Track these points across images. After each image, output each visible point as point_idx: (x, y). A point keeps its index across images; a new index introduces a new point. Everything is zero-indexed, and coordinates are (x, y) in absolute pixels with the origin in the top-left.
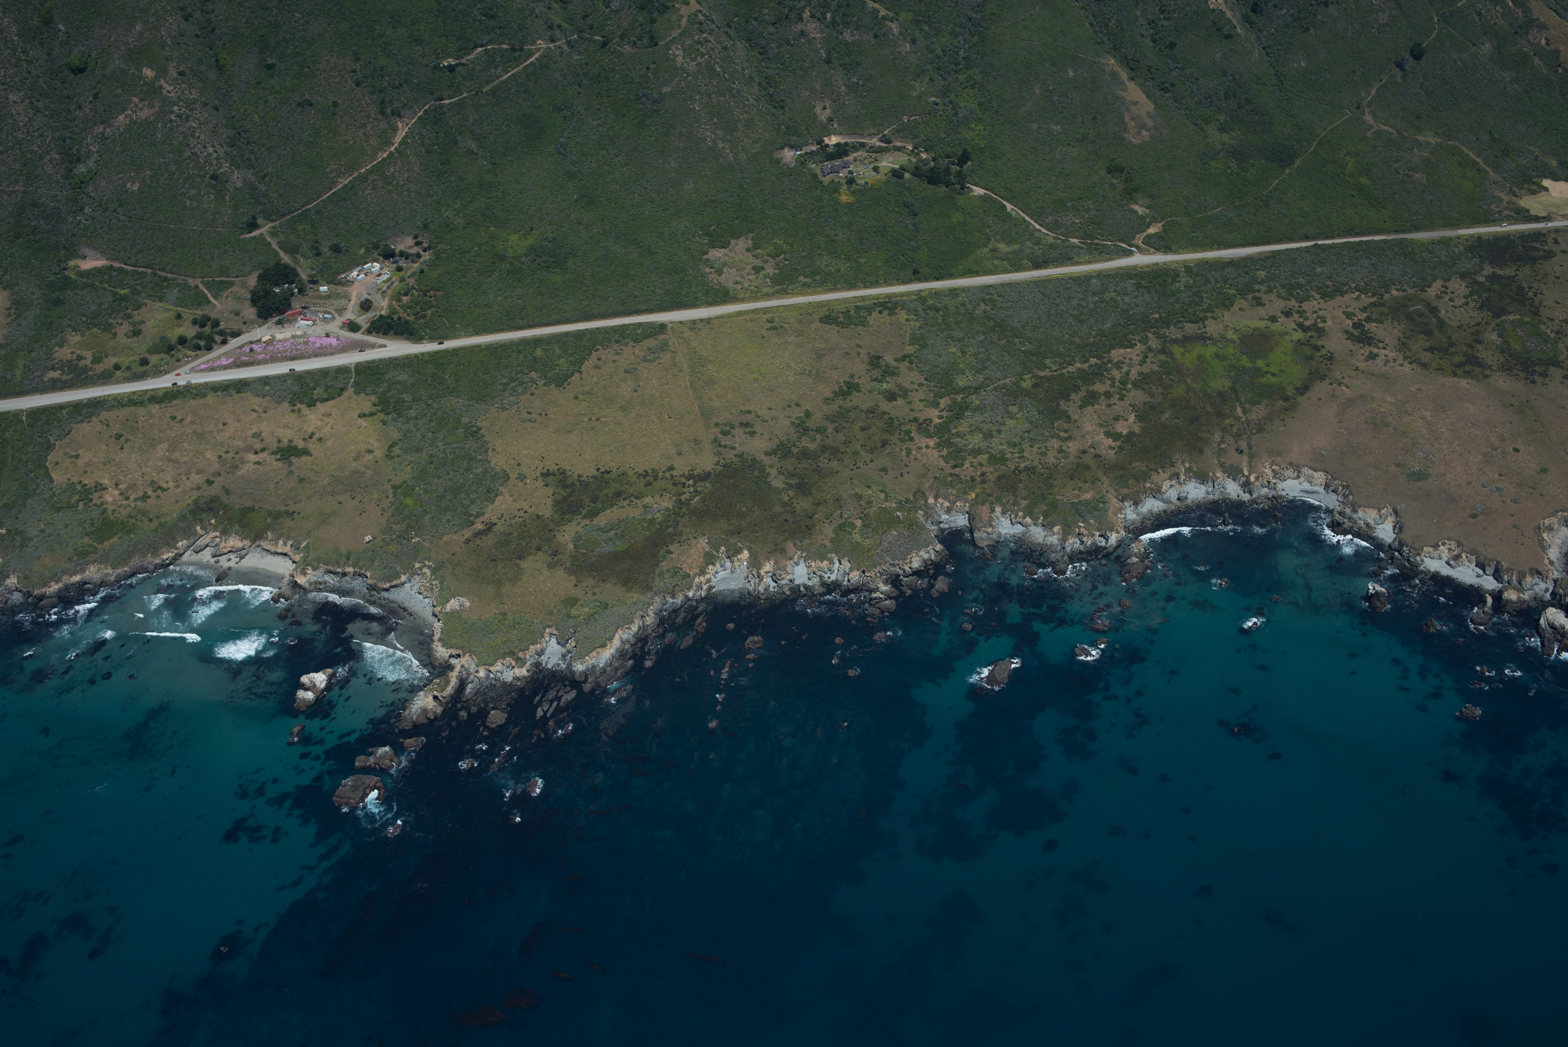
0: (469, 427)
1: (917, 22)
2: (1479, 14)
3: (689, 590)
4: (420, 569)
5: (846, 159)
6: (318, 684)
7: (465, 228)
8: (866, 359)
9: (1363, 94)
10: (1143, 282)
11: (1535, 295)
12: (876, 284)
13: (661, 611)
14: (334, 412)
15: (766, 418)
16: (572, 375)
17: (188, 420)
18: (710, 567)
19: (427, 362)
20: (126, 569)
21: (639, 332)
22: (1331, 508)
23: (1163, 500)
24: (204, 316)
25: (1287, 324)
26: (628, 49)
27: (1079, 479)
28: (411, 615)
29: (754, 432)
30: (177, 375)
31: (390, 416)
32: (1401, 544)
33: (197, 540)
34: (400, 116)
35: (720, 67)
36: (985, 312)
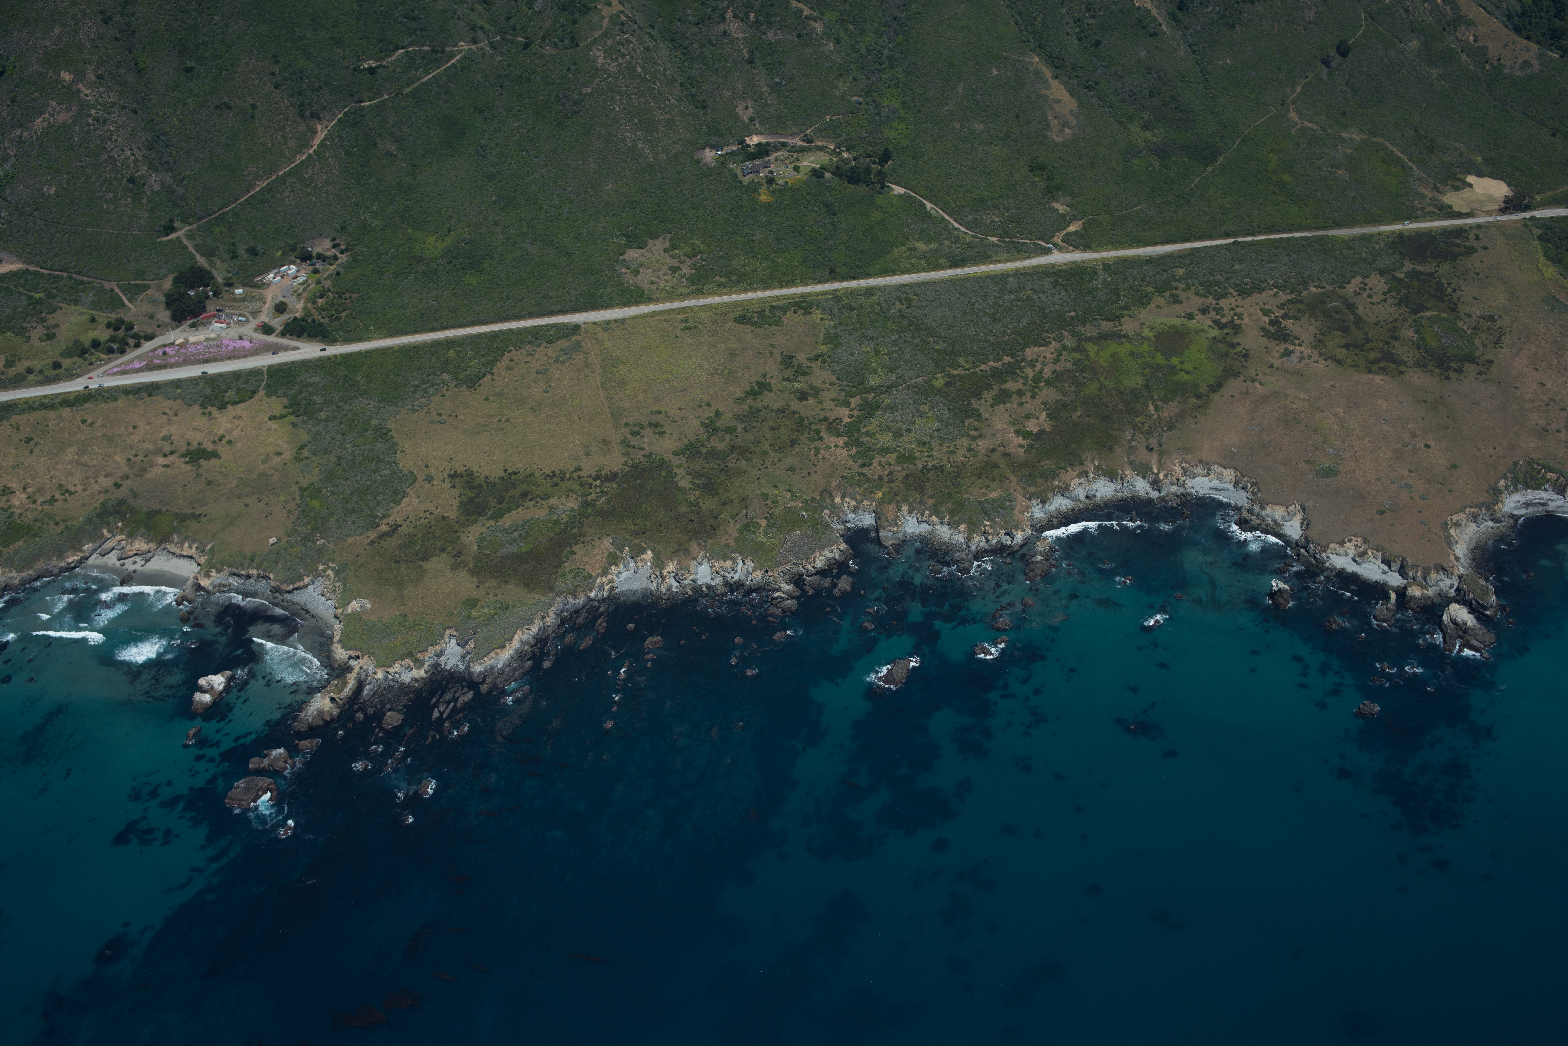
0: (379, 429)
1: (842, 21)
2: (1407, 11)
3: (591, 590)
4: (324, 571)
5: (767, 159)
6: (216, 686)
7: (383, 230)
8: (779, 358)
9: (1288, 90)
10: (1061, 280)
11: (1454, 291)
12: (792, 284)
13: (562, 612)
14: (245, 414)
15: (676, 418)
16: (484, 376)
17: (99, 423)
18: (613, 567)
19: (340, 364)
20: (31, 572)
21: (552, 333)
22: (1240, 505)
23: (1071, 499)
24: (118, 320)
25: (1204, 322)
26: (549, 50)
27: (987, 478)
28: (313, 617)
29: (664, 433)
30: (90, 378)
31: (300, 418)
32: (1308, 541)
33: (103, 544)
34: (319, 119)
35: (641, 67)
36: (900, 311)
